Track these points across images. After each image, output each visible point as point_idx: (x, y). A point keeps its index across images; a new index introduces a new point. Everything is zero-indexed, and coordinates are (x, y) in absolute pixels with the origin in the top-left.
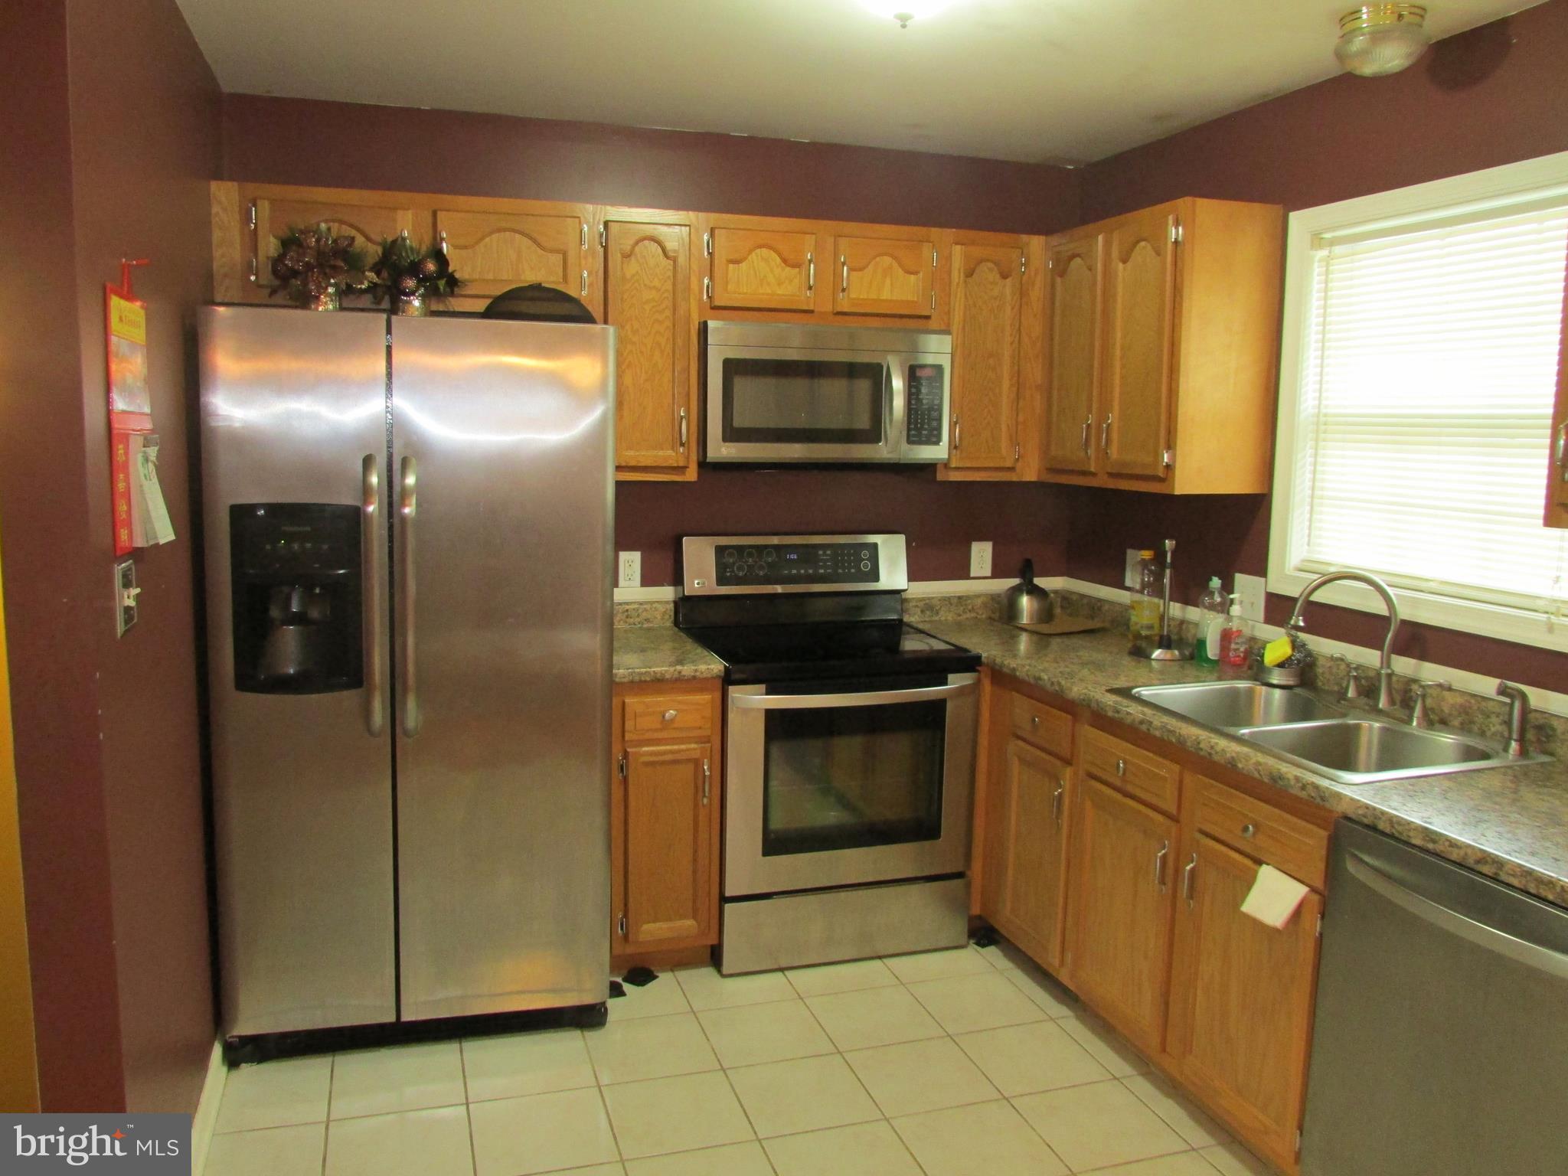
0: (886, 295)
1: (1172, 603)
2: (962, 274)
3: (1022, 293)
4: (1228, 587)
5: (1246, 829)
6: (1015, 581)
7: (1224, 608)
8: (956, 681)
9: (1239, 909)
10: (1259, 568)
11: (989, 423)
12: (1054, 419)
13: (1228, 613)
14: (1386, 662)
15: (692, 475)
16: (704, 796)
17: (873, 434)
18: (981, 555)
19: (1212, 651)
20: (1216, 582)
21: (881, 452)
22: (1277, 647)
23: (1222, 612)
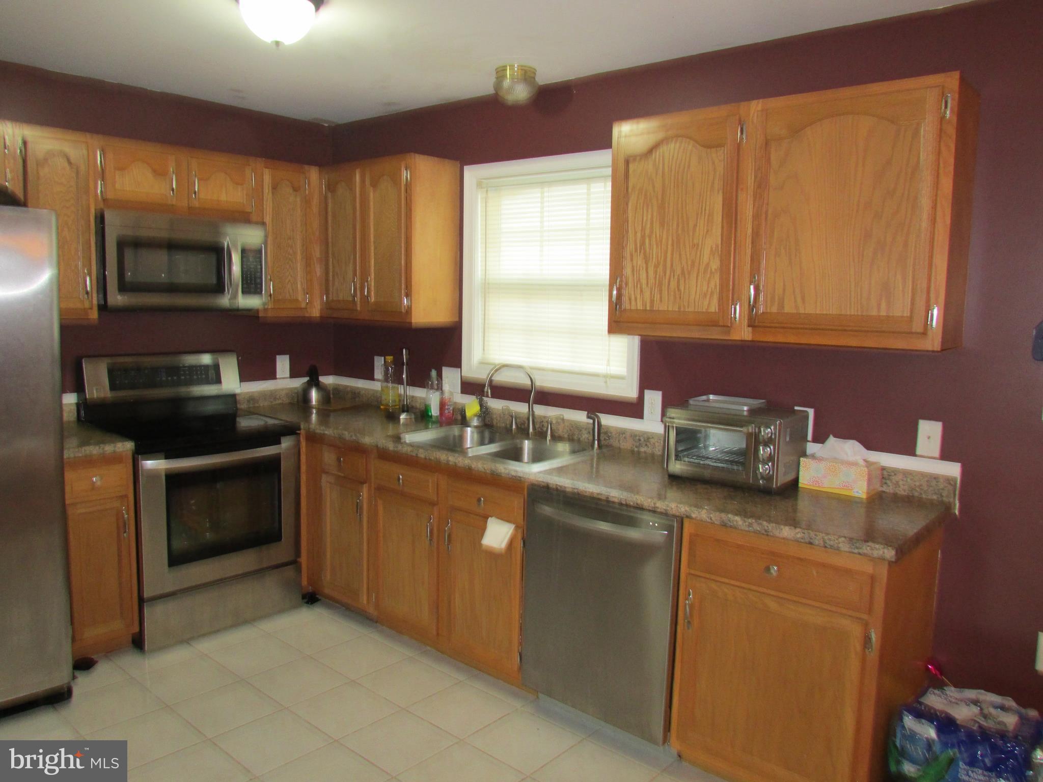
0: (223, 198)
1: (408, 387)
2: (270, 188)
3: (307, 202)
4: (440, 375)
5: (479, 500)
6: (306, 379)
7: (440, 388)
8: (286, 443)
9: (480, 545)
10: (456, 362)
11: (289, 281)
12: (331, 279)
13: (442, 390)
14: (531, 409)
15: (94, 315)
16: (125, 532)
17: (219, 288)
18: (283, 364)
19: (434, 411)
20: (434, 373)
21: (224, 301)
22: (472, 406)
23: (437, 389)
